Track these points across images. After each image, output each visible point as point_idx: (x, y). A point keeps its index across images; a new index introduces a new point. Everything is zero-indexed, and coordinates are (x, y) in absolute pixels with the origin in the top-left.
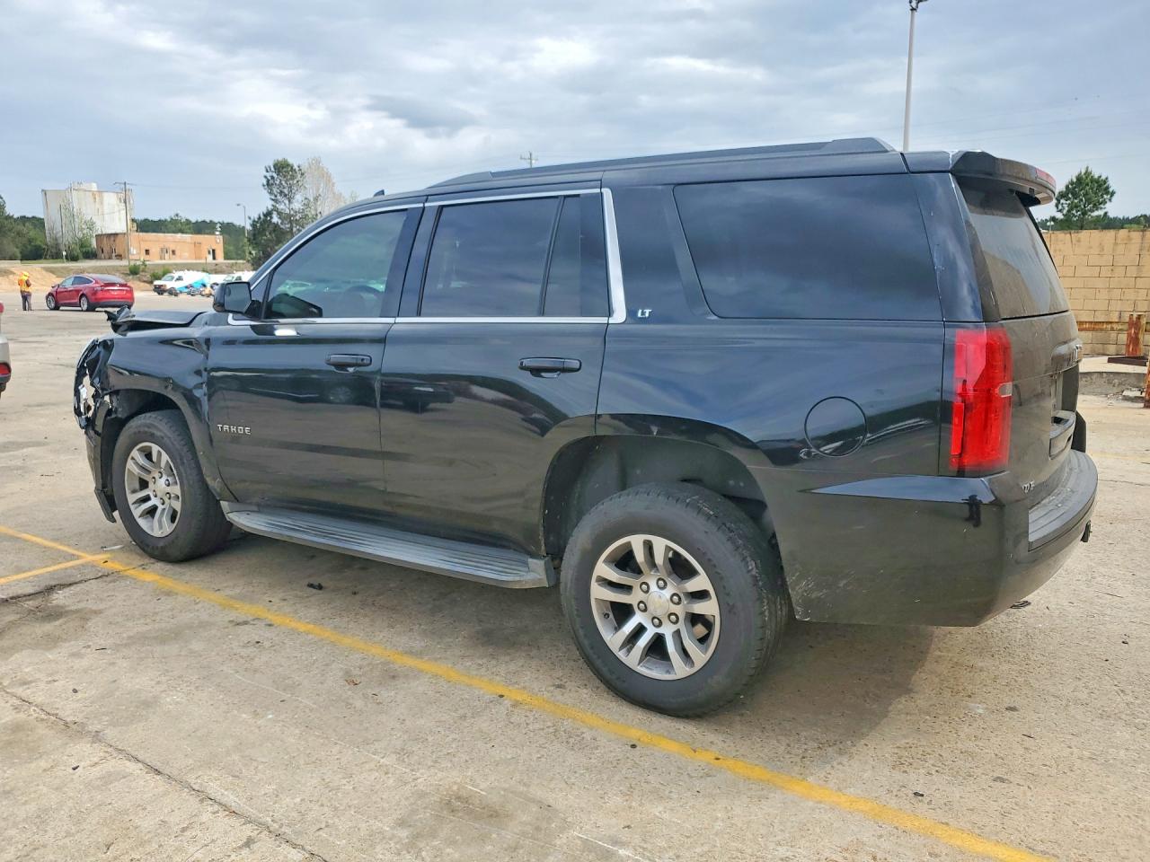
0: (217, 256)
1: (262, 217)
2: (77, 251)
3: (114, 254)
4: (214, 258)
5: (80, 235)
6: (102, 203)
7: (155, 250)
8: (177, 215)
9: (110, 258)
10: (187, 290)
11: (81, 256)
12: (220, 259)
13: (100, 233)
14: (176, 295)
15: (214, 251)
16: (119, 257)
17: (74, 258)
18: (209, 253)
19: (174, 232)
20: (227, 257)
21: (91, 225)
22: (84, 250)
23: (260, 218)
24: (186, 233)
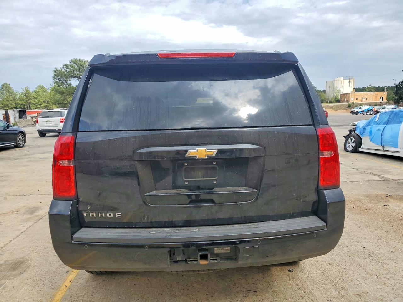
0: (384, 99)
1: (400, 83)
2: (334, 100)
3: (345, 101)
4: (382, 100)
5: (335, 95)
6: (344, 84)
7: (360, 98)
8: (370, 85)
9: (344, 102)
10: (361, 112)
11: (334, 101)
12: (385, 100)
13: (342, 93)
14: (357, 114)
15: (382, 97)
16: (347, 101)
17: (332, 103)
18: (380, 98)
19: (368, 91)
20: (387, 99)
21: (339, 91)
22: (336, 100)
23: (399, 84)
24: (373, 92)
